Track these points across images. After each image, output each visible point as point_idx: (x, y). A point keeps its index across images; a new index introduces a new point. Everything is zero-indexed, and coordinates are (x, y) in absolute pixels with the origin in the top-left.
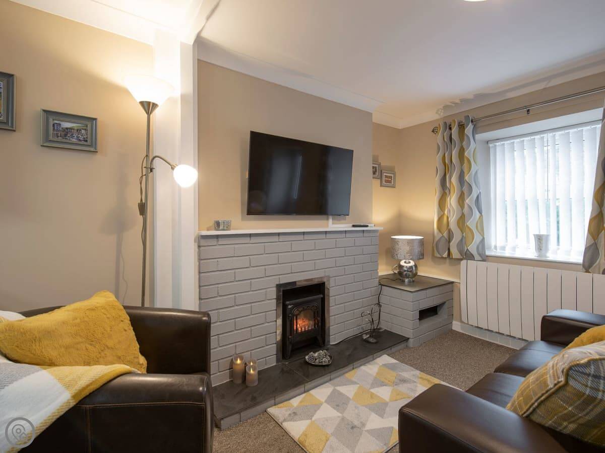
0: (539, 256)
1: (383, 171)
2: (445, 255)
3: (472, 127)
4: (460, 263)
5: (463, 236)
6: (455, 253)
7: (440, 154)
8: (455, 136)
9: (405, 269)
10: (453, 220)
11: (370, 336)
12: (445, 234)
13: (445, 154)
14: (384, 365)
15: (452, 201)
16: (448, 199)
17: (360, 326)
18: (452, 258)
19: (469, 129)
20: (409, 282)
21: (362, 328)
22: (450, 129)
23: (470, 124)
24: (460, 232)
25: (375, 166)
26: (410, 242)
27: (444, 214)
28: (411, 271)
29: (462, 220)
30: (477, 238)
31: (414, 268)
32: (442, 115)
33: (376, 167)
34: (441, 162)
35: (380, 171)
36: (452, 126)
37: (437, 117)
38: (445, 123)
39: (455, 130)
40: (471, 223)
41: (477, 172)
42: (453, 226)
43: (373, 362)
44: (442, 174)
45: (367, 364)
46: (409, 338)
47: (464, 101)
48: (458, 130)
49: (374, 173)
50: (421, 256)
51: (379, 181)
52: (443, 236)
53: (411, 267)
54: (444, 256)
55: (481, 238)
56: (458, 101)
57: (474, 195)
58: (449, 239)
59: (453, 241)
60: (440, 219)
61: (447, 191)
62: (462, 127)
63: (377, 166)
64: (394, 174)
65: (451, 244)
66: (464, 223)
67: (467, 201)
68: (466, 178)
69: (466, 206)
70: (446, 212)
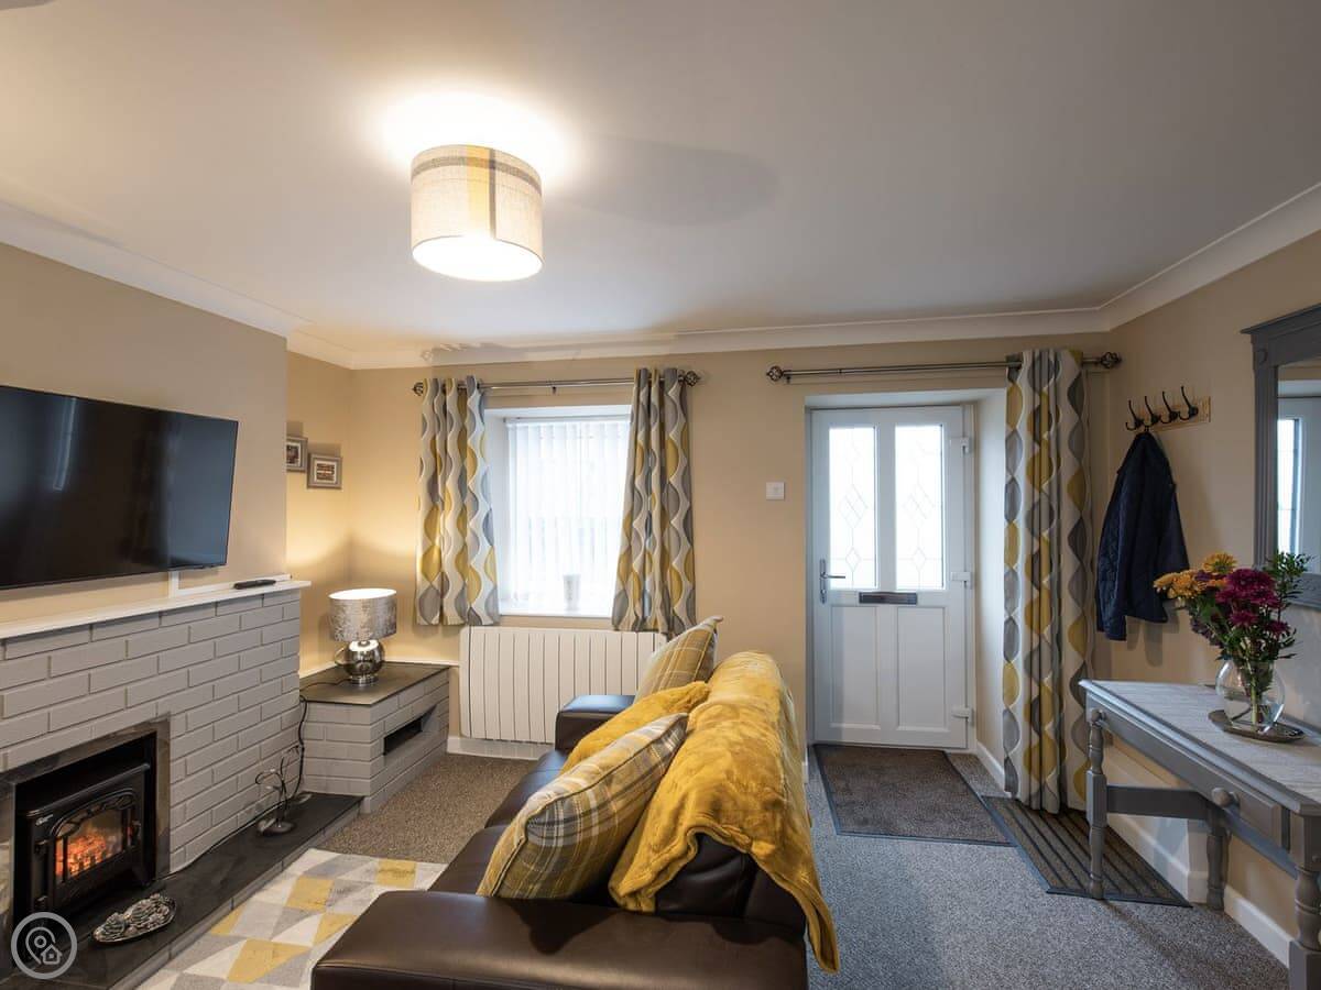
0: (569, 609)
1: (313, 456)
2: (435, 620)
3: (479, 396)
4: (459, 632)
5: (465, 584)
6: (452, 616)
7: (427, 436)
8: (452, 407)
9: (359, 657)
10: (448, 557)
11: (277, 820)
12: (436, 583)
13: (434, 438)
14: (308, 873)
15: (447, 521)
16: (441, 518)
17: (253, 803)
18: (447, 625)
19: (474, 399)
20: (368, 682)
21: (259, 806)
22: (444, 392)
23: (476, 391)
24: (460, 577)
25: (294, 444)
26: (368, 605)
27: (434, 544)
28: (371, 661)
29: (462, 556)
30: (486, 588)
31: (377, 654)
32: (431, 361)
33: (296, 448)
34: (429, 450)
35: (305, 457)
36: (447, 388)
37: (421, 363)
38: (436, 381)
39: (451, 396)
40: (476, 562)
41: (486, 474)
42: (449, 568)
43: (283, 874)
44: (431, 473)
45: (268, 886)
46: (363, 798)
47: (466, 348)
48: (457, 395)
49: (292, 460)
50: (392, 628)
51: (304, 476)
52: (432, 586)
53: (372, 653)
54: (433, 622)
55: (492, 586)
56: (455, 346)
57: (482, 513)
58: (442, 590)
59: (448, 594)
60: (427, 555)
61: (439, 503)
62: (463, 393)
63: (299, 445)
64: (340, 462)
65: (445, 600)
66: (466, 560)
67: (471, 524)
68: (470, 484)
69: (469, 533)
70: (437, 541)
